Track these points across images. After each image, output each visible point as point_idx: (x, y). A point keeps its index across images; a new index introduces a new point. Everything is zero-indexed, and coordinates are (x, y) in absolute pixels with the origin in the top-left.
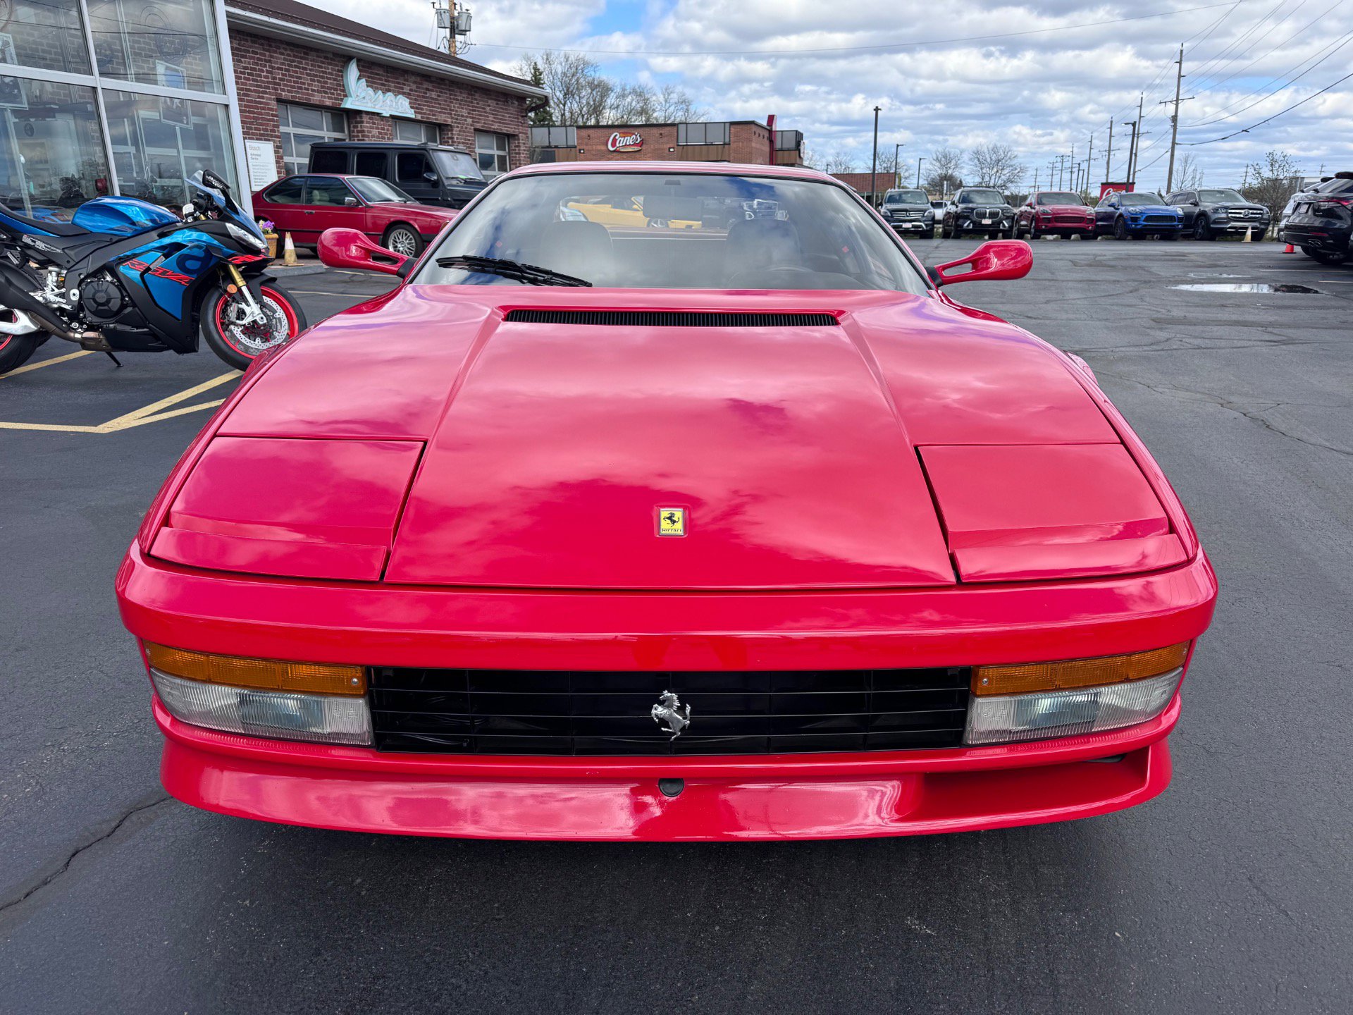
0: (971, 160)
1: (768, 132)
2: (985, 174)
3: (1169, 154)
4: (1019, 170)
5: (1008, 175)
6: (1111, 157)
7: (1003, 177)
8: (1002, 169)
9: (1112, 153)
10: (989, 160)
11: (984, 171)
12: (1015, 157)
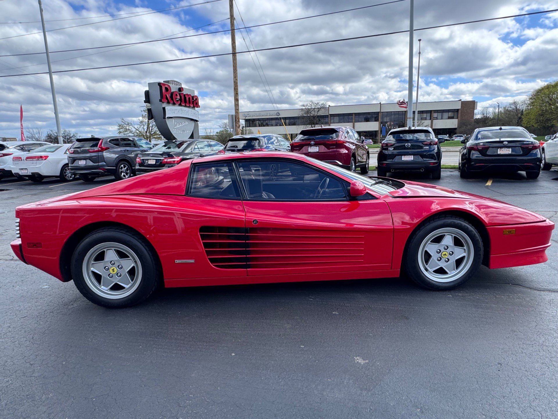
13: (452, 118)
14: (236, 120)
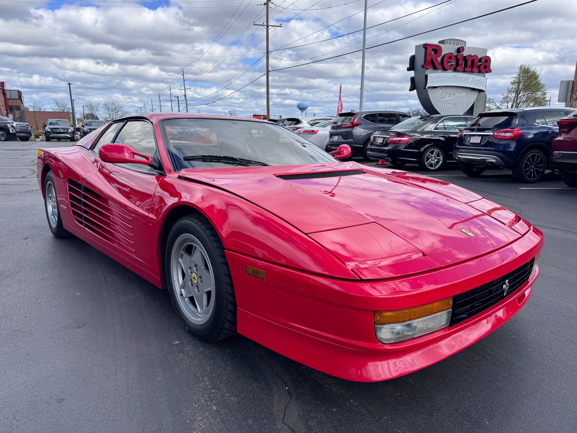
0: (103, 107)
1: (2, 90)
2: (110, 114)
3: (186, 108)
4: (125, 112)
5: (121, 114)
6: (162, 109)
7: (118, 115)
8: (118, 112)
9: (162, 107)
10: (111, 108)
11: (110, 113)
12: (122, 107)
14: (573, 89)
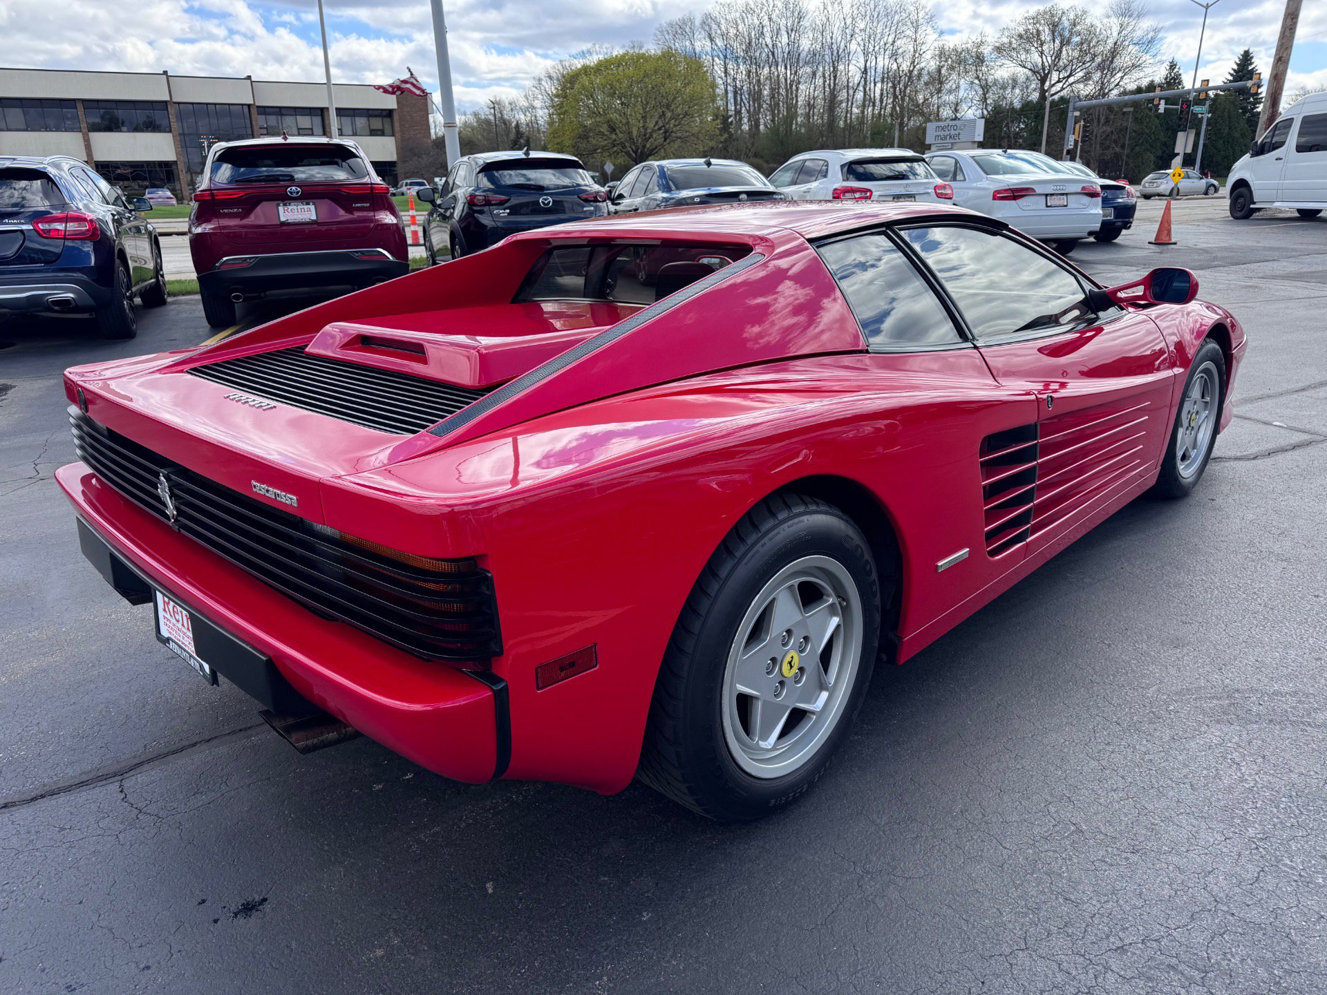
13: (381, 133)
